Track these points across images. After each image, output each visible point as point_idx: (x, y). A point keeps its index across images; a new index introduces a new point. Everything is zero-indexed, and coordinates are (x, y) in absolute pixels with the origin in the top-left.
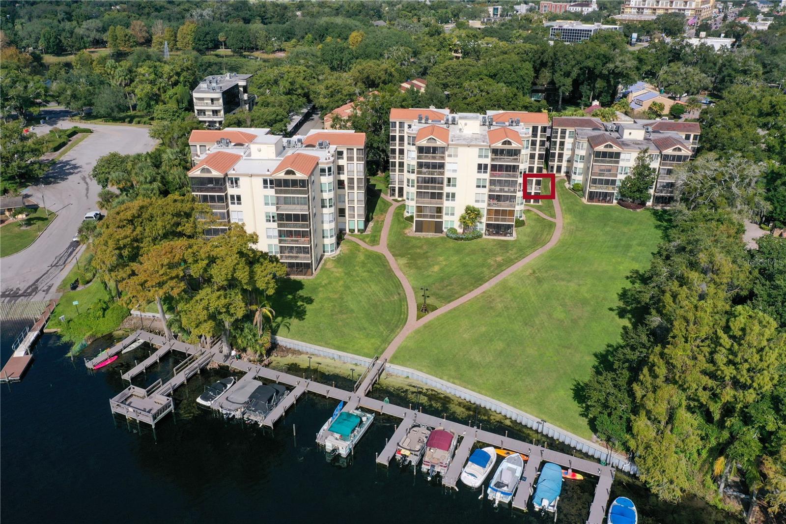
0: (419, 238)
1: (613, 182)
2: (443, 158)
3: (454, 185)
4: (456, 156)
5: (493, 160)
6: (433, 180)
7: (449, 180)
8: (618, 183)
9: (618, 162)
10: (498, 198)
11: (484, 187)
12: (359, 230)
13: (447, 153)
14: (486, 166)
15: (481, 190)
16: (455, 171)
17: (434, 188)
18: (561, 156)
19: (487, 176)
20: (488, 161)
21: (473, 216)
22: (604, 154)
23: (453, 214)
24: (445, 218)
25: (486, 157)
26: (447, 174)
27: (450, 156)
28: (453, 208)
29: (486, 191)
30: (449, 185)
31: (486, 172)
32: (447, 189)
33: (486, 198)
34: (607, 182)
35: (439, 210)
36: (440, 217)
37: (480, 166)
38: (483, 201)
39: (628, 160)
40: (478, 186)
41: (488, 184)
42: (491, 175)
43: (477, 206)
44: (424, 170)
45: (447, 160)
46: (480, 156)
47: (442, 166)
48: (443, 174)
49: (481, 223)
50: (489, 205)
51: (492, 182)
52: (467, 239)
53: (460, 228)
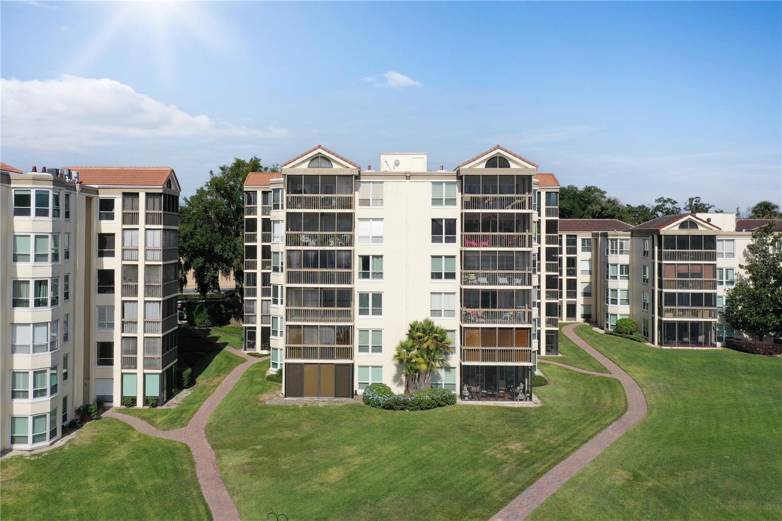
0: (295, 409)
1: (710, 300)
2: (348, 203)
3: (379, 275)
4: (380, 201)
5: (466, 205)
6: (326, 259)
7: (365, 260)
8: (722, 303)
9: (713, 257)
10: (488, 299)
11: (451, 276)
12: (146, 401)
13: (357, 196)
14: (451, 223)
15: (444, 285)
16: (378, 239)
17: (328, 278)
18: (572, 284)
19: (455, 249)
20: (455, 212)
21: (430, 343)
22: (682, 242)
23: (378, 349)
24: (359, 359)
25: (451, 201)
26: (360, 248)
27: (365, 202)
28: (378, 332)
29: (455, 285)
30: (365, 275)
31: (452, 240)
32: (360, 285)
33: (455, 303)
34: (697, 299)
35: (345, 335)
36: (348, 353)
37: (436, 224)
38: (450, 313)
39: (732, 255)
40: (436, 276)
41: (458, 271)
42: (464, 243)
43: (440, 323)
44: (304, 235)
45: (359, 211)
46: (436, 201)
47: (347, 221)
48: (351, 243)
49: (448, 369)
50: (465, 317)
51: (468, 261)
52: (419, 406)
53: (397, 379)
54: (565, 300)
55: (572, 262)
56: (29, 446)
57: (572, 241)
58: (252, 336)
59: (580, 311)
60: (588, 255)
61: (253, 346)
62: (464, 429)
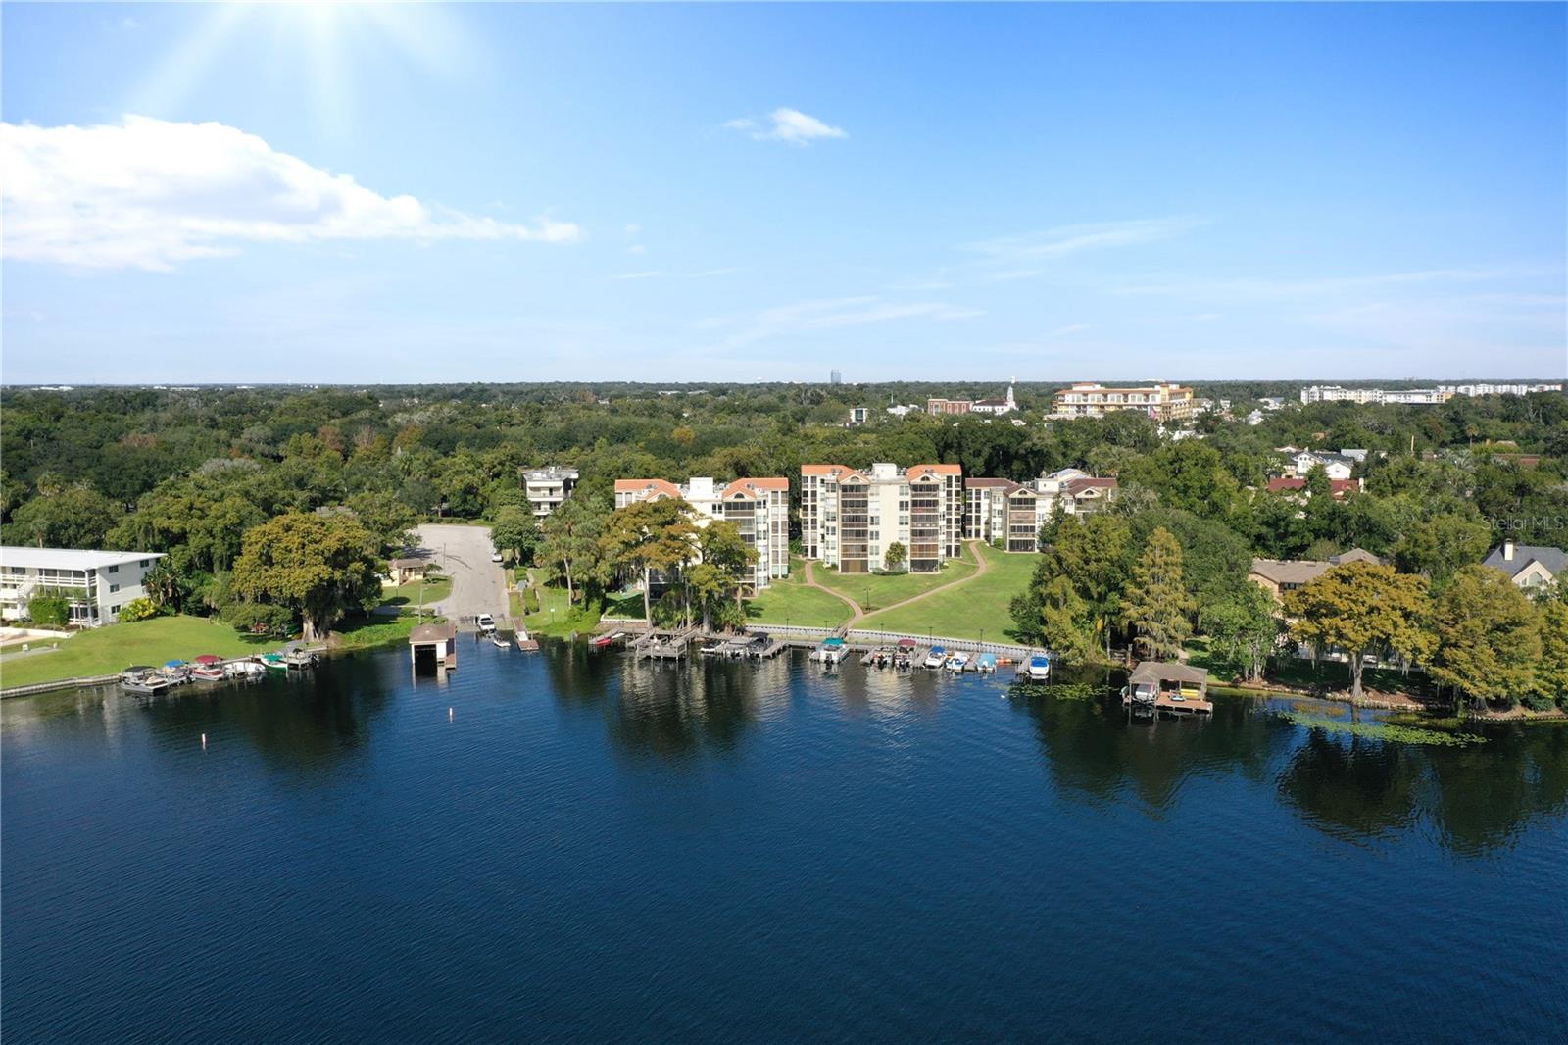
0: (847, 577)
1: (1033, 529)
2: (865, 496)
3: (878, 524)
4: (878, 494)
5: (913, 496)
6: (857, 518)
7: (872, 518)
8: (1037, 531)
9: (1034, 508)
10: (922, 533)
11: (907, 524)
12: (783, 577)
13: (869, 492)
14: (907, 503)
15: (904, 527)
16: (877, 509)
17: (858, 526)
18: (978, 518)
19: (908, 513)
20: (909, 498)
21: (898, 551)
22: (1020, 501)
23: (877, 554)
24: (870, 558)
25: (907, 494)
26: (871, 513)
27: (872, 495)
28: (877, 547)
29: (908, 528)
30: (872, 524)
31: (907, 509)
32: (871, 528)
33: (909, 535)
34: (1026, 529)
35: (864, 548)
36: (866, 556)
37: (901, 503)
38: (907, 539)
39: (1044, 506)
40: (901, 524)
41: (910, 522)
42: (913, 511)
43: (903, 543)
44: (848, 509)
45: (870, 498)
46: (901, 494)
47: (865, 504)
48: (867, 512)
49: (906, 561)
50: (913, 541)
51: (914, 518)
52: (895, 574)
53: (885, 565)
54: (974, 527)
55: (978, 505)
56: (763, 587)
57: (978, 493)
58: (807, 550)
59: (982, 533)
60: (987, 501)
61: (807, 555)
62: (912, 581)
